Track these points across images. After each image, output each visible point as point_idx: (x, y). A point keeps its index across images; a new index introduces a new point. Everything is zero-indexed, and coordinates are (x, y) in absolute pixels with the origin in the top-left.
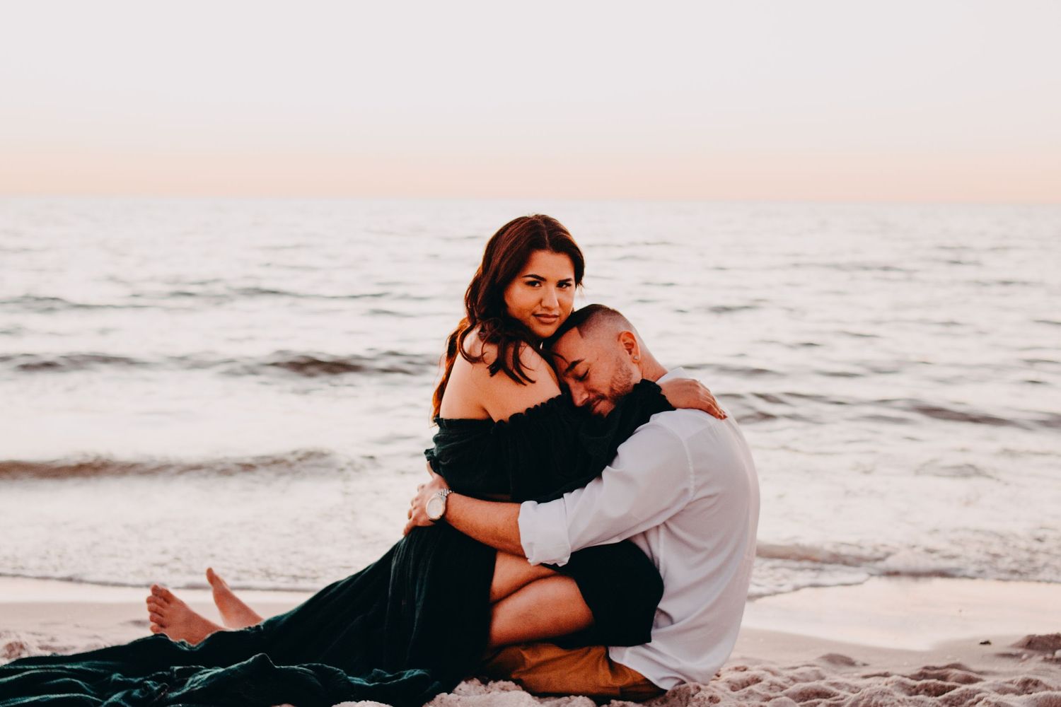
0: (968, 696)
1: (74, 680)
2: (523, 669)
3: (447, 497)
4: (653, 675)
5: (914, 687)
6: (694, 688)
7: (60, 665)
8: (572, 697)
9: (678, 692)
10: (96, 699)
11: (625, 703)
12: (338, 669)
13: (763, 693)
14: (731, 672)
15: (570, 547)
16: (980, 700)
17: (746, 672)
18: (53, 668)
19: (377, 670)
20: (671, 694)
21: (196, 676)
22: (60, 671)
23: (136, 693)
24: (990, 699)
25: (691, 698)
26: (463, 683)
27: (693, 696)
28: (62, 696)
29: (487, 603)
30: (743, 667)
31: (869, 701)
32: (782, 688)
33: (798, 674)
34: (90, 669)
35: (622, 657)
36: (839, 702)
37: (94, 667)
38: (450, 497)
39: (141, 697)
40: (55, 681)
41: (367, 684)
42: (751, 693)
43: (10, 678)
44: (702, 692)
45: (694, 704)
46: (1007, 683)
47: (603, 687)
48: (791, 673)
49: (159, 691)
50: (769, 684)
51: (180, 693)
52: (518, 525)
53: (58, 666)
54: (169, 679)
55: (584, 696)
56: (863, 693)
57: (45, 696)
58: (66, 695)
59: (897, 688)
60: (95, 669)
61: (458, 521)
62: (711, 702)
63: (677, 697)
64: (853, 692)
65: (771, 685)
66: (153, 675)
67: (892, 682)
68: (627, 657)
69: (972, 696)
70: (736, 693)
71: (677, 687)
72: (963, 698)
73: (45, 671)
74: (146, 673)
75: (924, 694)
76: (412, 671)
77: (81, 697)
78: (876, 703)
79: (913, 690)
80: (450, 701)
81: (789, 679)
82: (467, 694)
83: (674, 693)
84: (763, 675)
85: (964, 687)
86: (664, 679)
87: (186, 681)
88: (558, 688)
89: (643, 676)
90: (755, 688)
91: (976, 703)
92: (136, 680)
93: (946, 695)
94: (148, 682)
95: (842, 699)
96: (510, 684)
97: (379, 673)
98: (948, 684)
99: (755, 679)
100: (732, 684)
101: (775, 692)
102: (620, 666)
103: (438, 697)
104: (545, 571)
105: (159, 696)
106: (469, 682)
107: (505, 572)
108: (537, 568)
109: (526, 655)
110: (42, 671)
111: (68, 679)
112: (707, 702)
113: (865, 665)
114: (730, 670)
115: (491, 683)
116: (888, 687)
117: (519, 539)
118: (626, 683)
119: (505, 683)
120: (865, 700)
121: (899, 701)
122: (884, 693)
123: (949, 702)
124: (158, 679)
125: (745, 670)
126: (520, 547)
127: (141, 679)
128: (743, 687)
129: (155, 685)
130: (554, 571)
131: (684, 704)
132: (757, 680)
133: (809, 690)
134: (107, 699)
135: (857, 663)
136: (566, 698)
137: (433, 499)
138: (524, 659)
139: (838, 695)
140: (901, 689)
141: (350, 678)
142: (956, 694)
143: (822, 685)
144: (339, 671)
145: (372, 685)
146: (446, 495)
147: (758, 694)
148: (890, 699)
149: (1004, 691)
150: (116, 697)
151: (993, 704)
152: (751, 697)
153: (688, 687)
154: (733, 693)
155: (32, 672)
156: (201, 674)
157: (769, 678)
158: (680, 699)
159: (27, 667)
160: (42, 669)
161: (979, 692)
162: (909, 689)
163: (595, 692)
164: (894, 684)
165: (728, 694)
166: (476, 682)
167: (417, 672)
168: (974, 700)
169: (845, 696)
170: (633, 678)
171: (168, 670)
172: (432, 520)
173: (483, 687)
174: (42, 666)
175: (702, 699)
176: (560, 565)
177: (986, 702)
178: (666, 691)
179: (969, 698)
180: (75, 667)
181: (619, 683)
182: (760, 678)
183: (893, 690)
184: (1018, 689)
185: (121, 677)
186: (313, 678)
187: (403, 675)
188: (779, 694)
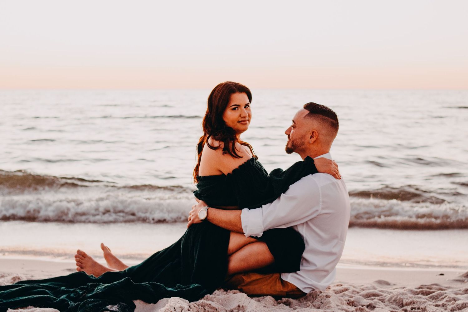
0: (441, 295)
1: (44, 290)
2: (243, 284)
3: (207, 209)
4: (300, 286)
5: (417, 292)
6: (319, 292)
7: (38, 284)
8: (265, 297)
9: (312, 294)
10: (55, 298)
11: (289, 299)
12: (161, 284)
13: (350, 295)
14: (335, 287)
15: (263, 229)
16: (446, 297)
17: (342, 287)
18: (35, 285)
19: (178, 285)
20: (309, 295)
21: (98, 287)
22: (38, 286)
23: (72, 295)
24: (450, 296)
25: (317, 296)
26: (217, 290)
27: (318, 295)
28: (40, 296)
29: (227, 255)
30: (340, 284)
31: (397, 298)
32: (358, 293)
33: (365, 287)
34: (51, 286)
35: (287, 278)
36: (384, 298)
37: (53, 285)
38: (209, 209)
39: (74, 296)
40: (36, 290)
41: (174, 290)
42: (344, 295)
43: (16, 289)
44: (323, 294)
45: (319, 298)
46: (458, 291)
47: (279, 292)
48: (362, 287)
49: (82, 294)
50: (352, 291)
51: (92, 294)
52: (241, 219)
53: (37, 284)
54: (86, 289)
55: (270, 296)
56: (394, 294)
57: (32, 296)
58: (41, 296)
59: (409, 292)
60: (53, 286)
61: (213, 219)
62: (326, 297)
63: (311, 296)
64: (390, 294)
65: (353, 291)
66: (79, 287)
67: (407, 290)
68: (289, 278)
69: (442, 295)
70: (338, 295)
71: (312, 292)
72: (439, 296)
73: (31, 286)
74: (76, 287)
75: (421, 294)
76: (194, 284)
77: (48, 296)
78: (400, 298)
79: (416, 293)
80: (211, 298)
81: (361, 290)
82: (218, 295)
83: (310, 294)
84: (349, 287)
85: (439, 292)
86: (305, 288)
87: (95, 289)
88: (259, 292)
89: (296, 286)
90: (346, 293)
91: (444, 298)
92: (72, 290)
93: (431, 295)
94: (78, 290)
95: (384, 297)
96: (237, 291)
97: (180, 286)
98: (431, 291)
99: (346, 289)
100: (335, 292)
101: (355, 294)
102: (286, 282)
103: (206, 296)
104: (252, 240)
105: (83, 296)
106: (219, 290)
107: (234, 241)
108: (248, 238)
109: (244, 278)
110: (30, 286)
111: (42, 289)
112: (325, 298)
113: (394, 285)
114: (334, 286)
115: (229, 291)
116: (405, 292)
117: (241, 225)
118: (288, 290)
119: (235, 291)
120: (395, 297)
121: (410, 297)
122: (403, 294)
123: (432, 298)
124: (82, 289)
125: (341, 286)
126: (242, 228)
127: (74, 289)
128: (341, 293)
129: (81, 292)
130: (256, 239)
131: (314, 299)
132: (347, 290)
133: (370, 293)
134: (59, 298)
135: (391, 284)
136: (262, 297)
137: (202, 211)
138: (243, 280)
139: (383, 295)
140: (411, 293)
141: (166, 288)
142: (435, 295)
143: (376, 291)
144: (162, 285)
145: (177, 290)
146: (207, 208)
147: (347, 295)
148: (406, 296)
149: (457, 294)
150: (63, 297)
151: (452, 298)
152: (344, 296)
153: (316, 291)
154: (336, 295)
155: (26, 286)
156: (101, 286)
157: (352, 289)
158: (313, 297)
159: (23, 284)
160: (30, 285)
161: (445, 294)
162: (415, 293)
163: (275, 294)
164: (407, 291)
165: (334, 295)
166: (222, 290)
167: (197, 285)
168: (443, 297)
169: (386, 296)
170: (292, 288)
171: (86, 285)
172: (201, 220)
173: (225, 292)
174: (30, 284)
175: (322, 296)
176: (259, 237)
177: (449, 297)
178: (307, 294)
179: (441, 296)
180: (45, 285)
181: (286, 290)
182: (348, 289)
183: (407, 293)
184: (463, 293)
185: (65, 288)
186: (150, 288)
187: (190, 286)
188: (356, 295)
